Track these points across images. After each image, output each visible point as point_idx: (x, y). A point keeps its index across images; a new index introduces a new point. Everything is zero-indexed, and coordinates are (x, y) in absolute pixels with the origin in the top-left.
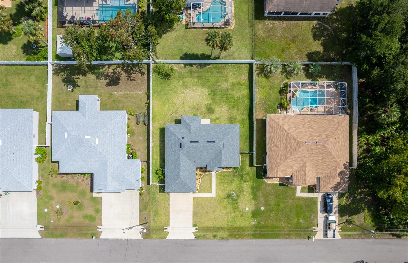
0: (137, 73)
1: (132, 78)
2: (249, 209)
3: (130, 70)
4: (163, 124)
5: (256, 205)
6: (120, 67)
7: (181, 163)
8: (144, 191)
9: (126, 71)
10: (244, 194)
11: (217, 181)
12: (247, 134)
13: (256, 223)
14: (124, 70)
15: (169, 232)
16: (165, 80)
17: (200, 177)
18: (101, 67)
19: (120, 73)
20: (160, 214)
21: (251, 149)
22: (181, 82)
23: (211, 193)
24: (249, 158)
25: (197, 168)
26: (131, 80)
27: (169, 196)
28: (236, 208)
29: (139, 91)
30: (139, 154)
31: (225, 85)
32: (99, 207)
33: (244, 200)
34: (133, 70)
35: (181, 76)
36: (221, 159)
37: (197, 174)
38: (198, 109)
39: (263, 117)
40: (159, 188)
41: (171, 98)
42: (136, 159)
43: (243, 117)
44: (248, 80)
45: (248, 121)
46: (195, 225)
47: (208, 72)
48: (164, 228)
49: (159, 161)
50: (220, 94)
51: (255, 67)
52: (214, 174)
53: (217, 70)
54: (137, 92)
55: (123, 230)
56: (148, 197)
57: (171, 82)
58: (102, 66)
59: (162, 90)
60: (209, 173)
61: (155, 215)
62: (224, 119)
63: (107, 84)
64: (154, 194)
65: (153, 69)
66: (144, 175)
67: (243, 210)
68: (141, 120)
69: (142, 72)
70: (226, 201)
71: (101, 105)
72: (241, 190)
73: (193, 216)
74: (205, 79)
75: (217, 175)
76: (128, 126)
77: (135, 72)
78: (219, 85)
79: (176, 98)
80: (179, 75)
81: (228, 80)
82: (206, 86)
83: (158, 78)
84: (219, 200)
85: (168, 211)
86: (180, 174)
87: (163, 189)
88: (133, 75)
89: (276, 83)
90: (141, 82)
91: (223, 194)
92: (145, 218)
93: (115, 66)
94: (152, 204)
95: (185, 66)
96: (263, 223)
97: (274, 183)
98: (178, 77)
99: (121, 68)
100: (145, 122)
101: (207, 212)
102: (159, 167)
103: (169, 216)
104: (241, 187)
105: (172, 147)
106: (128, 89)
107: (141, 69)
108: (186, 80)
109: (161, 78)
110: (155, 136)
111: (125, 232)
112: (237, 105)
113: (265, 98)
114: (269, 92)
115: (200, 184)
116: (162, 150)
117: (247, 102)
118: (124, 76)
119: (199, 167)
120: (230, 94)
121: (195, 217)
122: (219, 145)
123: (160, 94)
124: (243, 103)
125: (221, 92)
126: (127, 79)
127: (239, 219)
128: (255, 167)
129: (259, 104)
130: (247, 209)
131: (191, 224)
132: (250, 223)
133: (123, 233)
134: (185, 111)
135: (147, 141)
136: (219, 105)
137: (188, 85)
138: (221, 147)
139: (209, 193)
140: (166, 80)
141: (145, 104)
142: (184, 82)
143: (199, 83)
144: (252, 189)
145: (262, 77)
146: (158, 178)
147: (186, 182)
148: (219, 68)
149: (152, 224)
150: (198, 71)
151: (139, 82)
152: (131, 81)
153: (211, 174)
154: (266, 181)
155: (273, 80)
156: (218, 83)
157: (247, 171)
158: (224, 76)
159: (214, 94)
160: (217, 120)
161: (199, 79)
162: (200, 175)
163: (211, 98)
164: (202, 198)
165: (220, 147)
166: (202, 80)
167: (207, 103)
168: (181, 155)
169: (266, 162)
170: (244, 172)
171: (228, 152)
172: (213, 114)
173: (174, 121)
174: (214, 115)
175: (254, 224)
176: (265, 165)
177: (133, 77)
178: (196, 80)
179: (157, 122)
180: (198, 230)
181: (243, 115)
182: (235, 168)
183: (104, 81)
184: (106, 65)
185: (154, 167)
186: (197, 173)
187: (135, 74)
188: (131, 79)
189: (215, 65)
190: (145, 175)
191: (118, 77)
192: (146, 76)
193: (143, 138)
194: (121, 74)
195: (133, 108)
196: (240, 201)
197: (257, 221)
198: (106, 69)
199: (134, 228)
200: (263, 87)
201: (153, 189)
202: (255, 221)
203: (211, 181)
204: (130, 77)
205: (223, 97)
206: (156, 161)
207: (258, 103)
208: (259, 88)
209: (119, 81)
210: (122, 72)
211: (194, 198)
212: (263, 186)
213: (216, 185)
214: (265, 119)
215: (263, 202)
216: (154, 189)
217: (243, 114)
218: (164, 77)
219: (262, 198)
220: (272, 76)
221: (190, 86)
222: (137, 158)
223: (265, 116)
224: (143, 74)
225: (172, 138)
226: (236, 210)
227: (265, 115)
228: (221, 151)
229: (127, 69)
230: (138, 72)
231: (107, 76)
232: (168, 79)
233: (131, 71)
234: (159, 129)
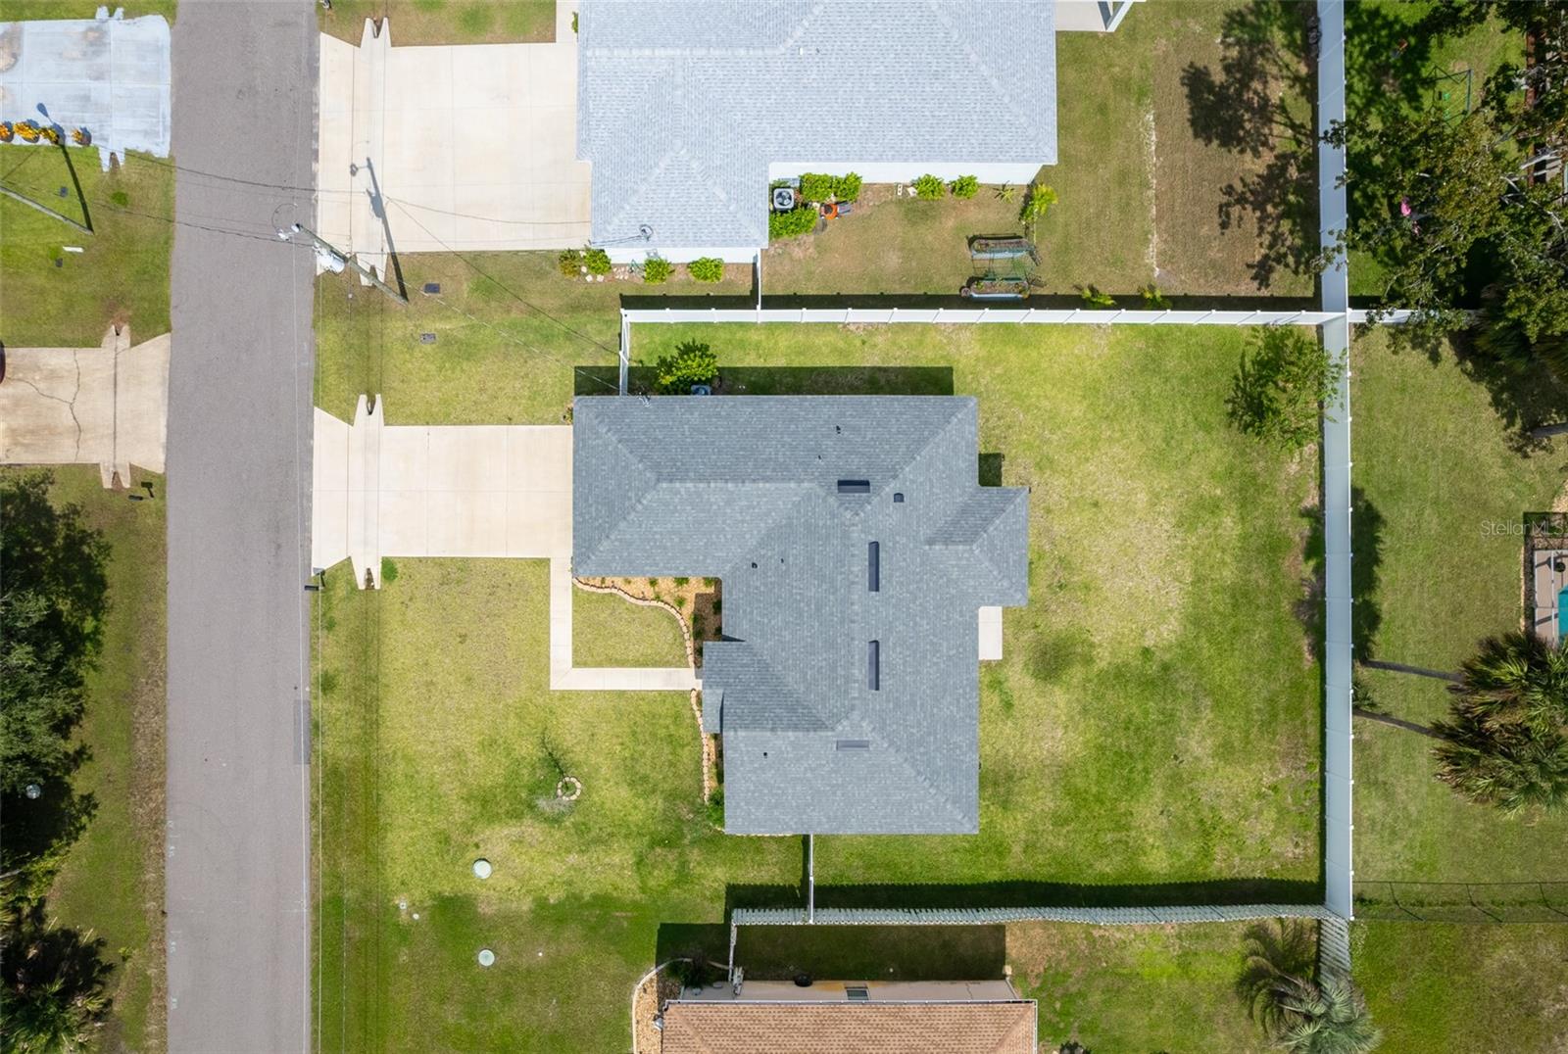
0: (1266, 239)
1: (1235, 211)
2: (483, 883)
3: (1284, 201)
4: (974, 385)
5: (509, 919)
6: (1299, 143)
7: (748, 486)
8: (589, 278)
9: (1274, 176)
10: (568, 851)
11: (641, 696)
12: (918, 869)
13: (404, 918)
14: (1284, 169)
15: (350, 422)
16: (1226, 402)
17: (666, 598)
18: (1298, 35)
19: (1265, 144)
20: (453, 370)
21: (830, 896)
22: (1218, 492)
23: (576, 664)
24: (779, 881)
25: (717, 582)
26: (1223, 210)
27: (558, 423)
28: (487, 805)
29: (1162, 253)
30: (802, 247)
31: (1198, 744)
32: (496, 27)
33: (533, 853)
34: (1281, 217)
35: (1248, 491)
36: (773, 730)
37: (682, 581)
38: (1061, 587)
39: (1012, 963)
40: (602, 363)
41: (1124, 435)
42: (772, 227)
43: (1017, 849)
44: (1226, 875)
45: (994, 875)
46: (389, 569)
47: (1273, 643)
48: (378, 397)
49: (760, 363)
50: (1146, 713)
51: (1305, 914)
52: (686, 679)
53: (1283, 700)
54: (1155, 238)
55: (370, 166)
56: (551, 303)
57: (1214, 433)
58: (1305, 37)
59: (1167, 380)
60: (689, 651)
61: (448, 341)
62: (1006, 740)
63: (1197, 70)
64: (570, 336)
65: (1288, 331)
66: (680, 276)
67: (477, 846)
68: (1001, 258)
69: (1271, 270)
70: (528, 749)
71: (1082, 34)
72: (588, 836)
73: (439, 563)
74: (1234, 630)
75: (679, 702)
76: (961, 187)
77: (1270, 229)
78: (1197, 710)
79: (1122, 461)
80: (1254, 477)
81: (1226, 761)
82: (1196, 638)
83: (1237, 360)
84: (532, 708)
85: (474, 416)
86: (682, 480)
87: (596, 383)
88: (1251, 216)
89: (1209, 1037)
90: (1213, 264)
91: (569, 736)
92: (433, 288)
93: (1302, 116)
94: (513, 326)
95: (1307, 513)
96: (404, 958)
97: (630, 1025)
98: (1244, 474)
99: (1293, 147)
100: (982, 283)
101: (463, 638)
102: (726, 365)
103: (441, 424)
104: (611, 835)
105: (845, 433)
106: (1172, 187)
107: (1287, 266)
108: (1228, 521)
109: (1236, 378)
110: (903, 339)
111: (353, 173)
112: (1083, 813)
113: (1125, 971)
114: (1159, 996)
115: (624, 601)
116: (821, 379)
117: (1106, 869)
118: (1248, 166)
119: (725, 596)
120: (1146, 771)
121: (436, 573)
122: (856, 715)
123: (1144, 369)
124: (1098, 845)
125: (1160, 723)
126: (1230, 187)
127: (426, 823)
128: (728, 916)
129: (1092, 942)
130: (482, 870)
131: (397, 551)
132: (402, 883)
133: (352, 166)
134: (1049, 511)
135: (874, 296)
136: (1085, 711)
137: (1201, 531)
138: (844, 729)
139: (575, 651)
140: (1230, 406)
141: (1085, 284)
142: (1215, 508)
143: (1209, 597)
144: (595, 897)
145: (1244, 959)
146: (663, 361)
147: (632, 516)
148: (1294, 710)
149: (397, 327)
150: (1282, 587)
151: (1214, 253)
152: (1221, 207)
153: (680, 663)
154: (646, 978)
155: (1227, 1023)
156: (1208, 701)
157: (699, 870)
158: (1252, 736)
159: (1148, 684)
160: (996, 699)
161: (1233, 596)
162: (681, 602)
163: (1126, 665)
164: (544, 614)
165: (845, 723)
166: (1229, 610)
167: (1096, 640)
168: (793, 485)
169: (753, 979)
170: (695, 855)
171: (812, 770)
172: (1036, 675)
173: (991, 451)
174: (1029, 681)
175: (397, 908)
176: (738, 975)
177: (1241, 218)
178: (1228, 575)
179: (983, 353)
180: (362, 586)
181: (1029, 847)
182: (718, 801)
183: (1215, 54)
184: (1313, 65)
185: (723, 335)
186: (693, 580)
187: (1261, 230)
188: (1228, 205)
189: (1313, 684)
190: (675, 286)
191: (1241, 133)
192: (1248, 288)
193: (891, 269)
194: (1256, 154)
195: (1061, 219)
196: (531, 829)
197: (418, 924)
198: (1287, 66)
199: (379, 222)
200: (1185, 962)
201: (600, 332)
202: (416, 916)
203: (645, 665)
204: (1241, 200)
205: (1131, 733)
206: (757, 346)
207: (1096, 933)
208: (1179, 937)
209: (1215, 143)
210: (1268, 157)
211: (544, 563)
212: (614, 965)
213: (622, 693)
214: (1003, 977)
215: (524, 963)
216: (597, 339)
217: (1034, 846)
218: (1244, 391)
219: (547, 955)
220: (1251, 1015)
221: (1193, 540)
222: (775, 234)
223: (1021, 975)
224: (1262, 272)
225: (899, 433)
226: (475, 808)
227: (1025, 975)
228: (818, 725)
229: (1287, 181)
230: (1271, 247)
231: (1244, 70)
232: (1233, 414)
233: (1275, 206)
234: (943, 364)
